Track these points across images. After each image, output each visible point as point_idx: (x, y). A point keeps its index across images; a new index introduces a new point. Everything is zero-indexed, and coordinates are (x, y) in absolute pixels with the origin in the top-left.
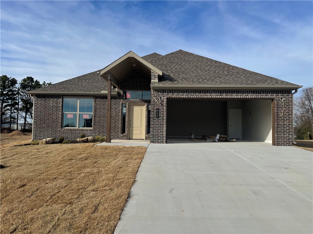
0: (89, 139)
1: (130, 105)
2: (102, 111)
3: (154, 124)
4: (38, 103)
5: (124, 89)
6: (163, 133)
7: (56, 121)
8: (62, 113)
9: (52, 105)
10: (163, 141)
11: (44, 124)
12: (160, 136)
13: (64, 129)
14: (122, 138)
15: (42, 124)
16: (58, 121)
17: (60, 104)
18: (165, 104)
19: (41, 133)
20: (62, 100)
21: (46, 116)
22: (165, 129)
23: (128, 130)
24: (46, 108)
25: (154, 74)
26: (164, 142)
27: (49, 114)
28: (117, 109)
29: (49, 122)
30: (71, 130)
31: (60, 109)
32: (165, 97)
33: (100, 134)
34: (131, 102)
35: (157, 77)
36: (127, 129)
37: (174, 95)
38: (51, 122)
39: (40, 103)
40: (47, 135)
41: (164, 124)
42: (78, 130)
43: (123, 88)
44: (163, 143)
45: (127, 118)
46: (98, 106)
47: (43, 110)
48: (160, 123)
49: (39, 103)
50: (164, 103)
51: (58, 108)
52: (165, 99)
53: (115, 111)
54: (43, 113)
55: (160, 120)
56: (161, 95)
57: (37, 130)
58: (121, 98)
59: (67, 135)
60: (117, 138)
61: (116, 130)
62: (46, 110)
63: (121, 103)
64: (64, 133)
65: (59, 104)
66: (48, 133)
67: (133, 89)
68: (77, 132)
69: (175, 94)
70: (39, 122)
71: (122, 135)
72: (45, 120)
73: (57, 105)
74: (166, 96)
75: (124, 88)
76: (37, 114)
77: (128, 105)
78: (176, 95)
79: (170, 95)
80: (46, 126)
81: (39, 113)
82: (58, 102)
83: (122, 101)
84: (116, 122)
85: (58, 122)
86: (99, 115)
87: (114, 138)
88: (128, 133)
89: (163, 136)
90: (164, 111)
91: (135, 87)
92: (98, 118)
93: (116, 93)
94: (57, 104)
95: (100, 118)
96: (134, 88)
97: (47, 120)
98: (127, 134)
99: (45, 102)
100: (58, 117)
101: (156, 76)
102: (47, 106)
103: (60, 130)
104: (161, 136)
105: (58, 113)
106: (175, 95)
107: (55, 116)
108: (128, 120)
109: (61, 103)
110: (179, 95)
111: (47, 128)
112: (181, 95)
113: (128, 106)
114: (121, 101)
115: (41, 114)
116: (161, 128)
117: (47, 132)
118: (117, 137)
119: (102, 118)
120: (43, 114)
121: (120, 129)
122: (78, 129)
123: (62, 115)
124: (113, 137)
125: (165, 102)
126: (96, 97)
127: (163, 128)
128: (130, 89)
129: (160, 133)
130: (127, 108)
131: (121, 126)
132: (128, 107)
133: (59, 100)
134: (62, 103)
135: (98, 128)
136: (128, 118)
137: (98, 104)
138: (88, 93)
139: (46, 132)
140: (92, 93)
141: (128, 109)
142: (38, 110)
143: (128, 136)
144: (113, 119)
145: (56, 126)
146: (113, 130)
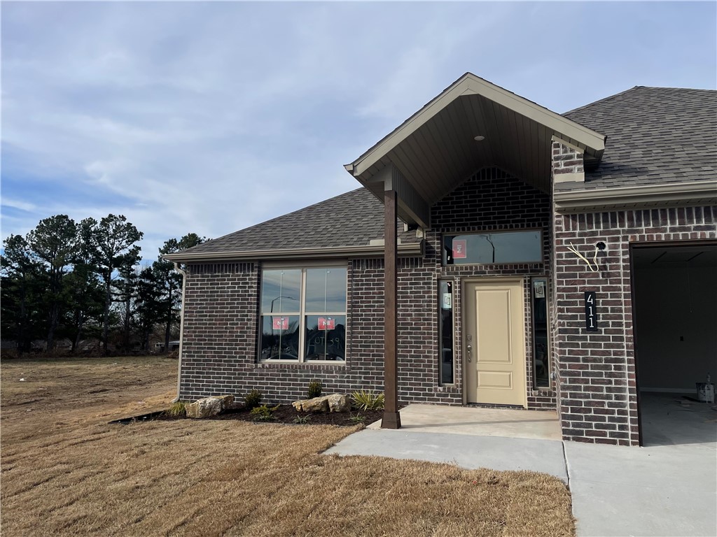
0: (331, 404)
1: (466, 283)
2: (374, 306)
3: (578, 360)
4: (194, 288)
5: (443, 230)
6: (623, 398)
7: (241, 341)
8: (258, 316)
9: (232, 292)
10: (625, 435)
11: (208, 348)
12: (607, 412)
13: (263, 366)
14: (444, 399)
15: (203, 348)
16: (246, 340)
17: (252, 287)
18: (621, 271)
19: (199, 377)
20: (259, 276)
21: (214, 324)
22: (628, 378)
23: (462, 372)
24: (215, 300)
25: (565, 152)
26: (630, 440)
27: (222, 320)
28: (421, 297)
29: (222, 344)
30: (282, 368)
31: (251, 303)
32: (621, 243)
33: (368, 383)
34: (471, 273)
35: (579, 163)
36: (460, 369)
37: (665, 230)
38: (228, 344)
39: (200, 288)
40: (217, 382)
41: (626, 358)
42: (301, 368)
43: (440, 226)
44: (622, 443)
45: (458, 327)
46: (362, 289)
47: (207, 308)
48: (604, 353)
49: (197, 288)
50: (618, 267)
51: (248, 299)
52: (621, 250)
53: (415, 306)
54: (206, 316)
55: (603, 339)
56: (602, 233)
57: (190, 368)
58: (434, 261)
59: (271, 384)
60: (425, 399)
61: (421, 370)
62: (214, 308)
63: (434, 279)
64: (263, 379)
65: (249, 287)
66: (220, 378)
67: (474, 229)
68: (301, 376)
69: (669, 226)
70: (197, 344)
71: (441, 388)
72: (212, 336)
73: (245, 291)
74: (625, 238)
75: (445, 226)
76: (192, 320)
77: (460, 283)
78: (672, 230)
79: (645, 231)
80: (215, 357)
81: (196, 316)
82: (247, 283)
83: (438, 271)
84: (421, 342)
85: (247, 345)
86: (364, 320)
87: (416, 399)
88: (462, 381)
89: (624, 413)
90: (620, 303)
91: (480, 219)
92: (362, 328)
93: (417, 245)
94: (245, 287)
95: (369, 328)
96: (480, 224)
97: (218, 336)
98: (459, 384)
99: (211, 284)
100: (248, 328)
101: (576, 159)
102: (217, 296)
103: (252, 370)
104: (613, 412)
105: (247, 316)
106: (669, 231)
107: (237, 324)
108: (461, 334)
109: (255, 283)
110: (689, 229)
111: (216, 361)
112: (697, 228)
113: (460, 287)
114: (436, 271)
115: (202, 320)
116: (611, 375)
117: (218, 374)
118: (426, 395)
119: (374, 328)
120: (206, 320)
121: (433, 369)
122: (304, 366)
123: (257, 320)
124: (411, 394)
125: (621, 264)
126: (355, 261)
127: (623, 375)
128: (463, 229)
129: (608, 397)
130: (458, 294)
131: (439, 356)
132: (460, 292)
133: (249, 275)
134: (259, 283)
135: (361, 364)
136: (460, 329)
137: (362, 285)
138: (330, 248)
139: (214, 373)
140: (342, 247)
141: (460, 296)
142: (194, 308)
143: (462, 391)
144: (411, 333)
145: (240, 357)
146: (411, 370)
